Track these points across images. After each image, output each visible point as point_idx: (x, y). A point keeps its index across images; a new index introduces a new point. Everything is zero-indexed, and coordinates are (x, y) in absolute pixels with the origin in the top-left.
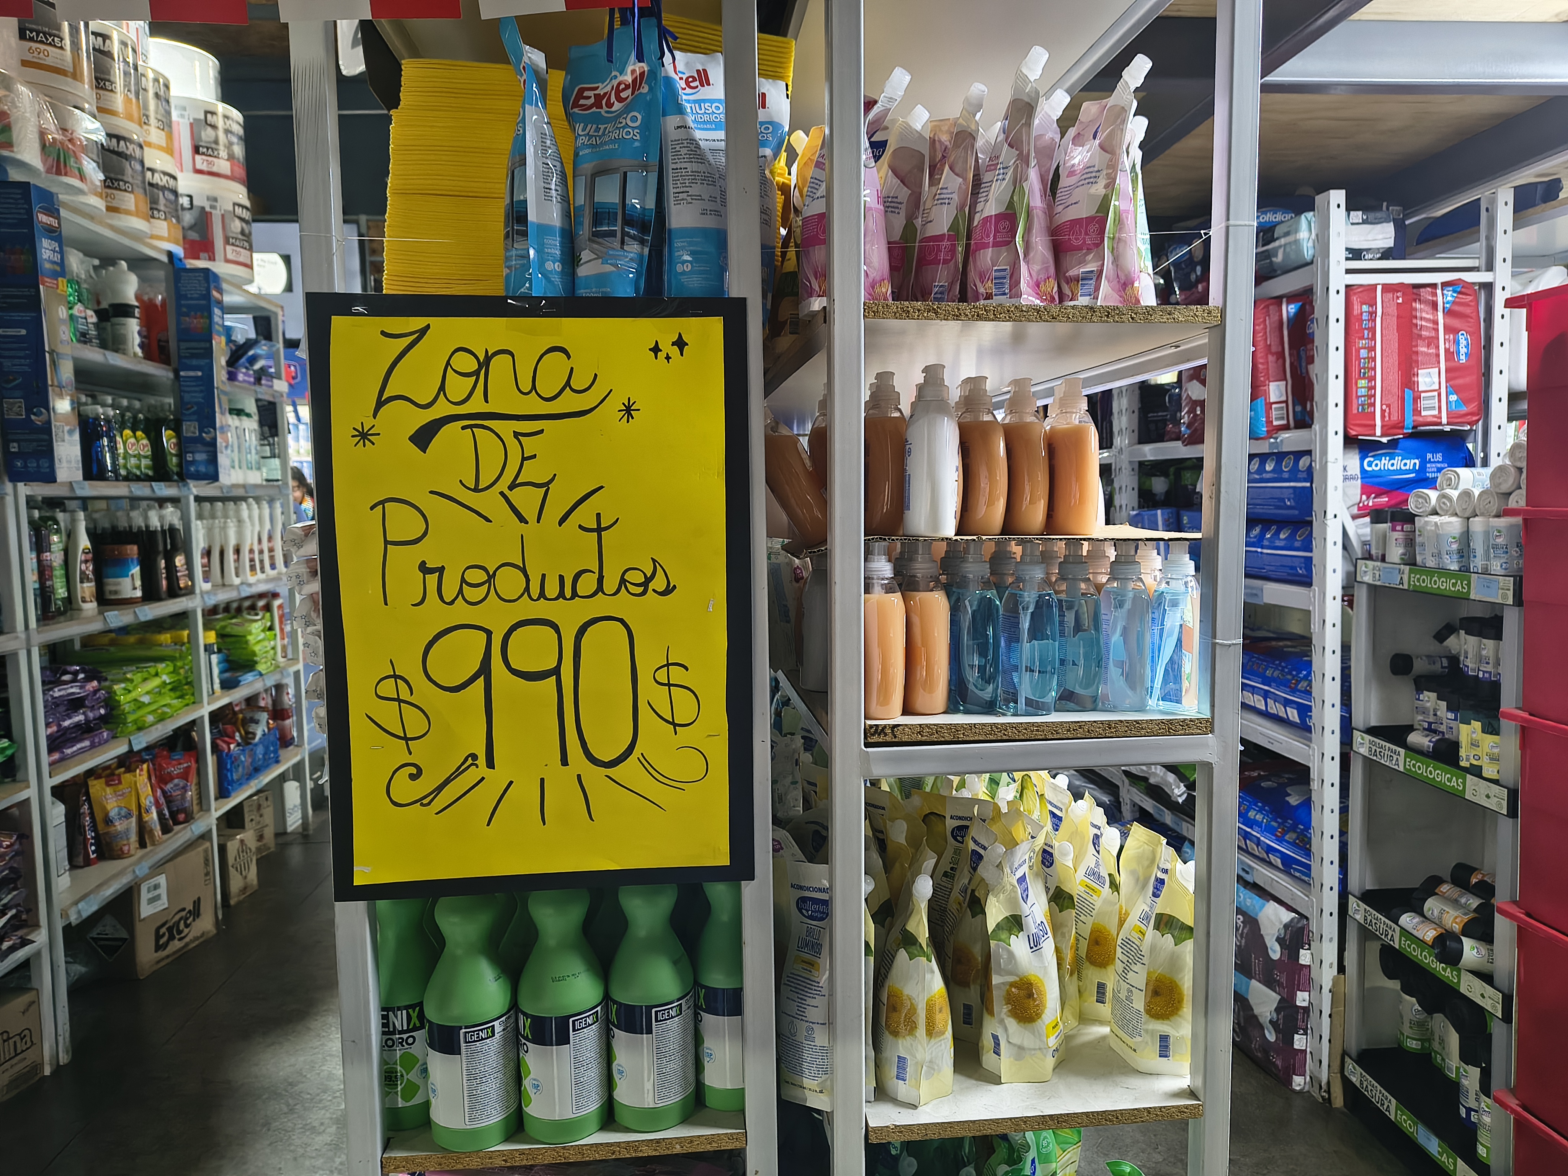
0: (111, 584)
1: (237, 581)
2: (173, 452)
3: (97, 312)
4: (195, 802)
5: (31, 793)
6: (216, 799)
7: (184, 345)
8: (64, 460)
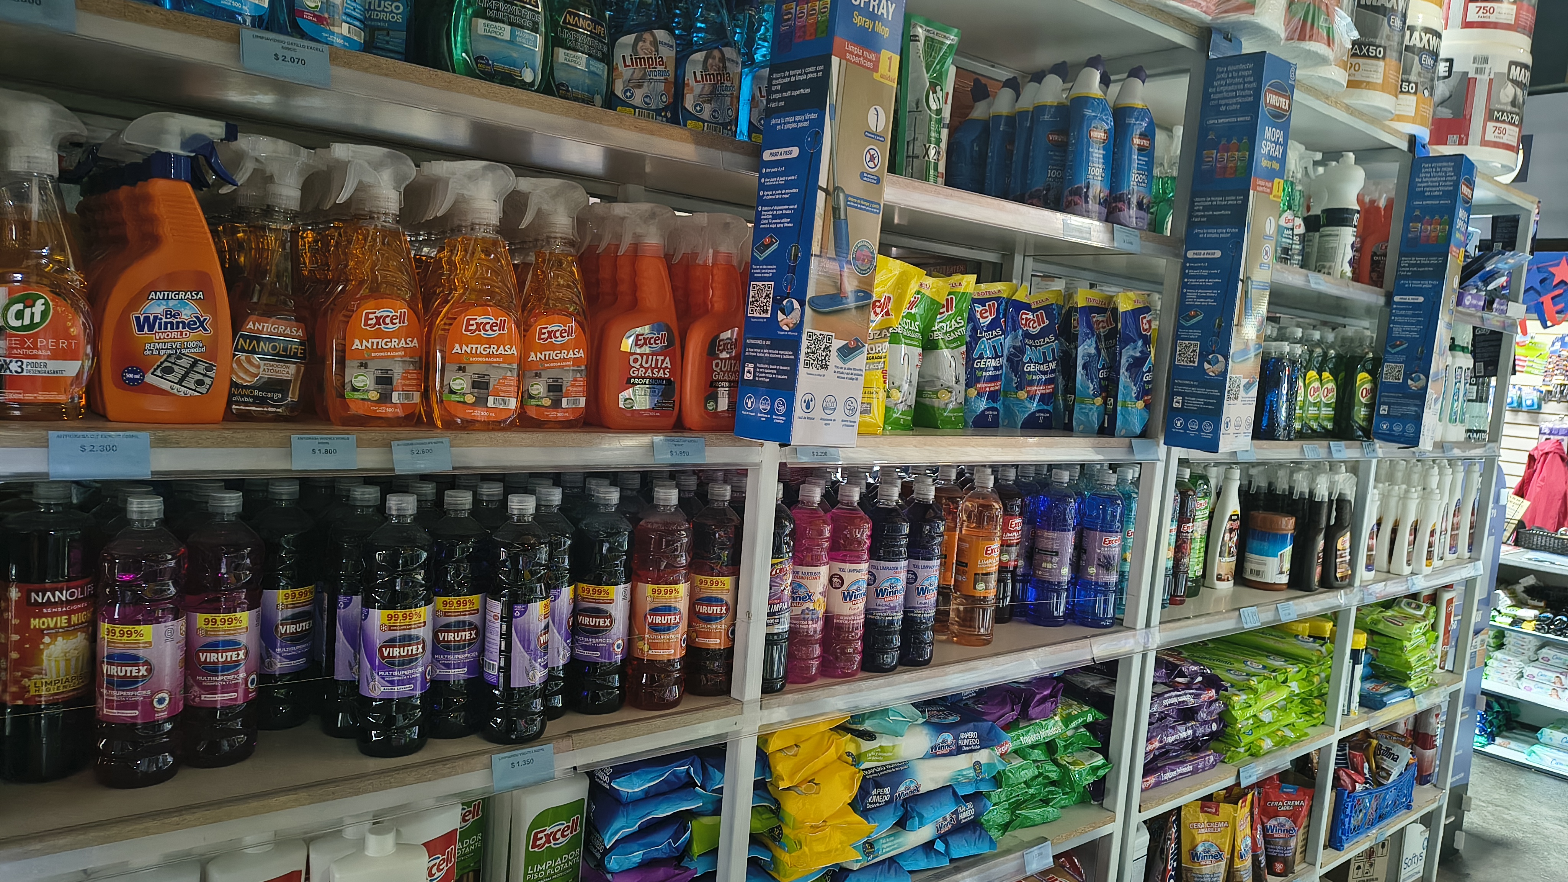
0: (1254, 561)
1: (1407, 570)
2: (1363, 400)
3: (1306, 220)
4: (1299, 850)
5: (1115, 828)
6: (1325, 847)
7: (1405, 261)
8: (1232, 425)
